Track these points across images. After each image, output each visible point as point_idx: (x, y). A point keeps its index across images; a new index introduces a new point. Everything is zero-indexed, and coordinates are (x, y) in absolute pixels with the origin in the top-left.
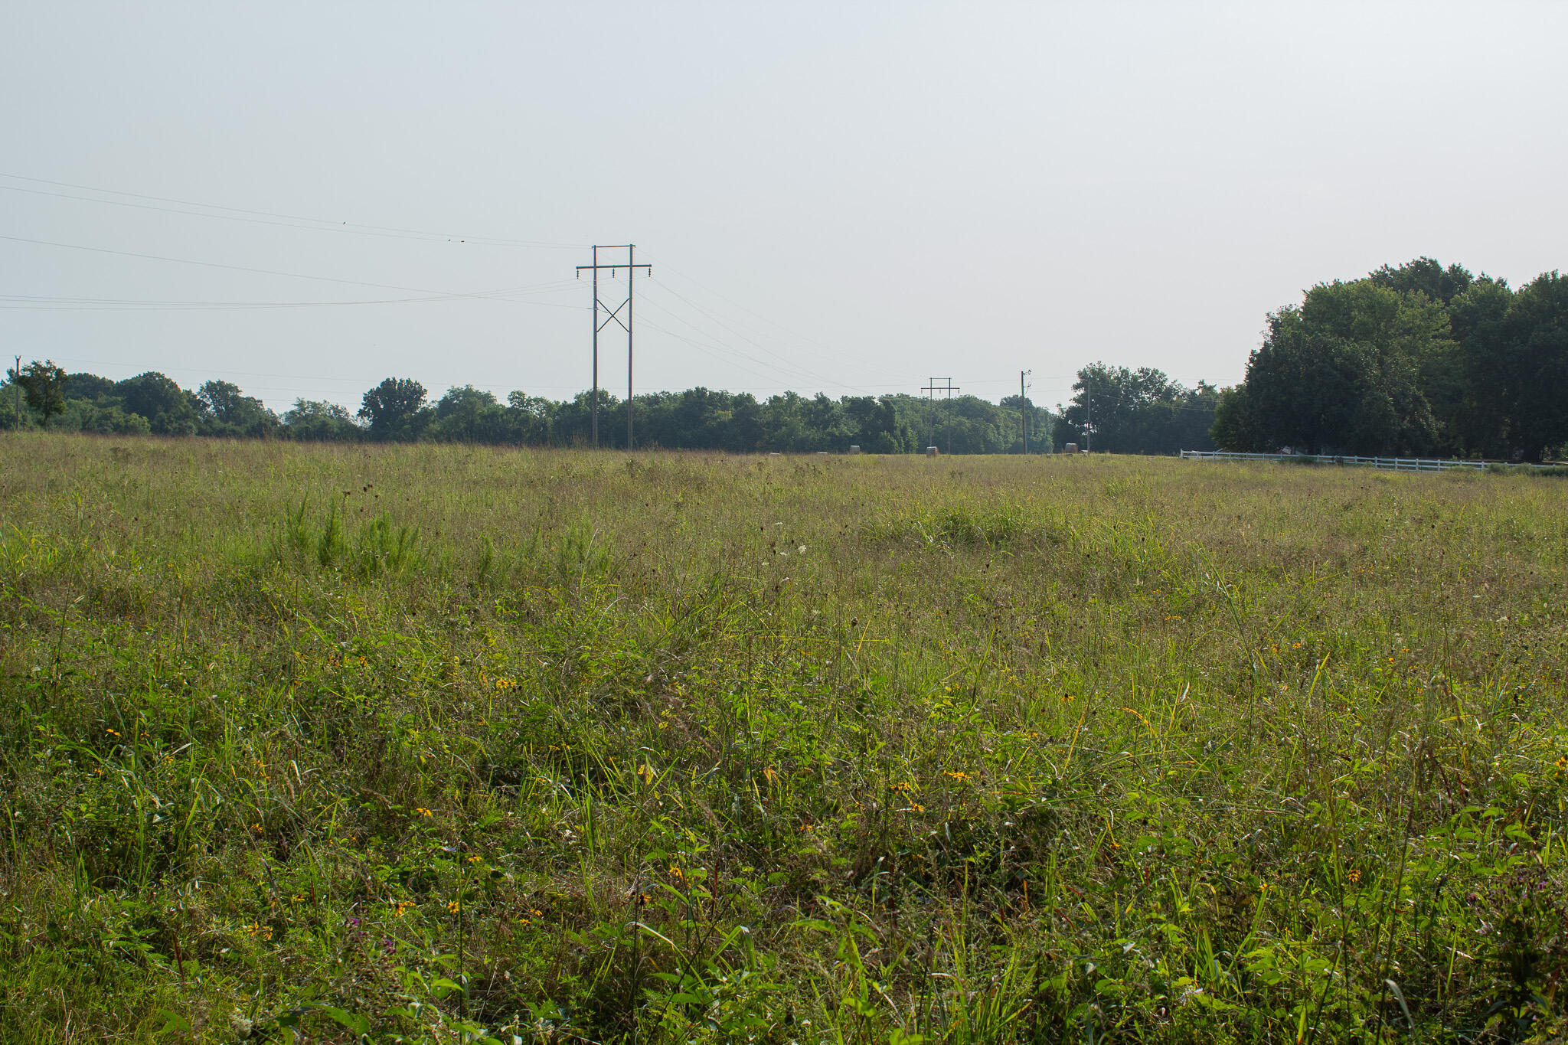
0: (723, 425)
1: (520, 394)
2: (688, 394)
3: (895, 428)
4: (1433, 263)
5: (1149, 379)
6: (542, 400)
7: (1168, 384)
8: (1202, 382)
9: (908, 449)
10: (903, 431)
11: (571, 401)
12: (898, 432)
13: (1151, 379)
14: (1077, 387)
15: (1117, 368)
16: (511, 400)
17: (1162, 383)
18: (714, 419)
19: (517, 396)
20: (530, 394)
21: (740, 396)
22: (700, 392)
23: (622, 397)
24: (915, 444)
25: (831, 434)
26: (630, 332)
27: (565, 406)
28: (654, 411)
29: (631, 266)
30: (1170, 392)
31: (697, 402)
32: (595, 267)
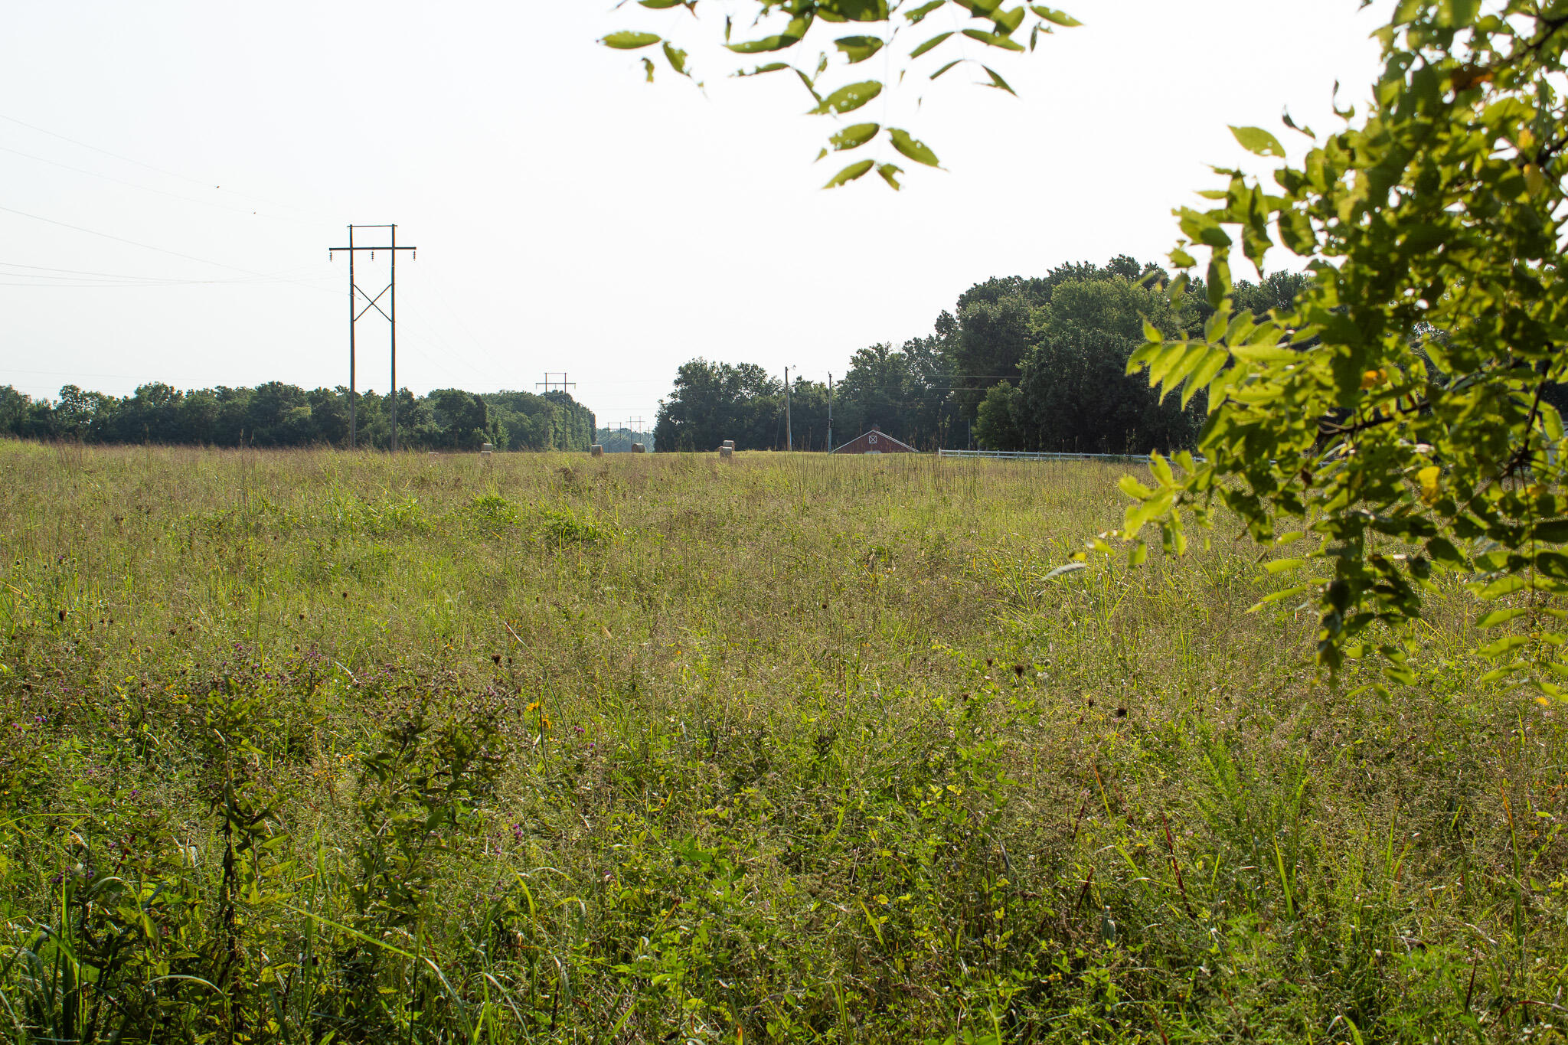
1: (73, 388)
2: (262, 389)
3: (487, 425)
4: (1131, 260)
5: (749, 374)
6: (97, 395)
7: (767, 380)
8: (799, 378)
9: (499, 445)
10: (495, 427)
11: (132, 396)
12: (490, 429)
13: (750, 375)
14: (677, 383)
15: (718, 364)
16: (64, 395)
17: (761, 380)
18: (291, 415)
19: (70, 391)
20: (85, 387)
22: (275, 387)
24: (506, 441)
25: (419, 431)
26: (393, 321)
27: (126, 401)
28: (227, 407)
29: (393, 248)
30: (770, 388)
31: (274, 397)
32: (351, 249)
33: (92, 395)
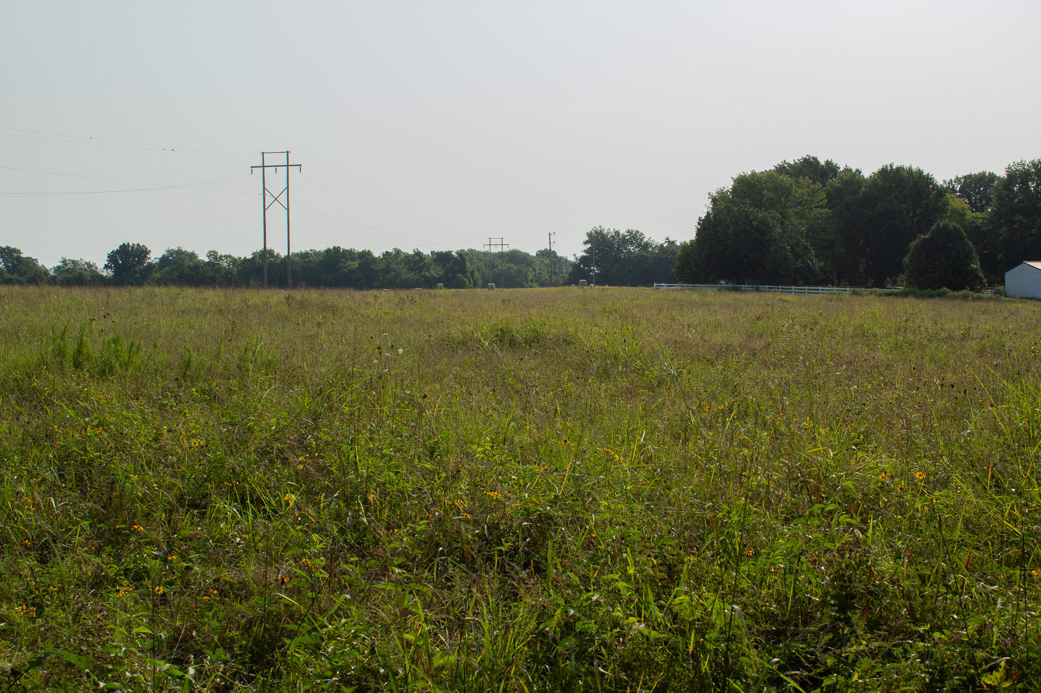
0: (352, 271)
1: (215, 252)
2: (328, 251)
3: (467, 272)
4: (815, 159)
5: (633, 237)
6: (230, 256)
7: (645, 240)
8: (668, 239)
9: (475, 285)
10: (472, 274)
11: (249, 256)
12: (469, 274)
13: (634, 237)
14: (586, 243)
15: (612, 230)
16: (209, 257)
17: (642, 240)
18: (346, 267)
19: (213, 254)
20: (221, 252)
21: (363, 252)
22: (336, 249)
23: (283, 254)
24: (480, 282)
25: (424, 276)
26: (288, 210)
27: (245, 260)
28: (305, 262)
29: (288, 166)
30: (647, 245)
31: (334, 256)
32: (263, 167)
33: (226, 256)
